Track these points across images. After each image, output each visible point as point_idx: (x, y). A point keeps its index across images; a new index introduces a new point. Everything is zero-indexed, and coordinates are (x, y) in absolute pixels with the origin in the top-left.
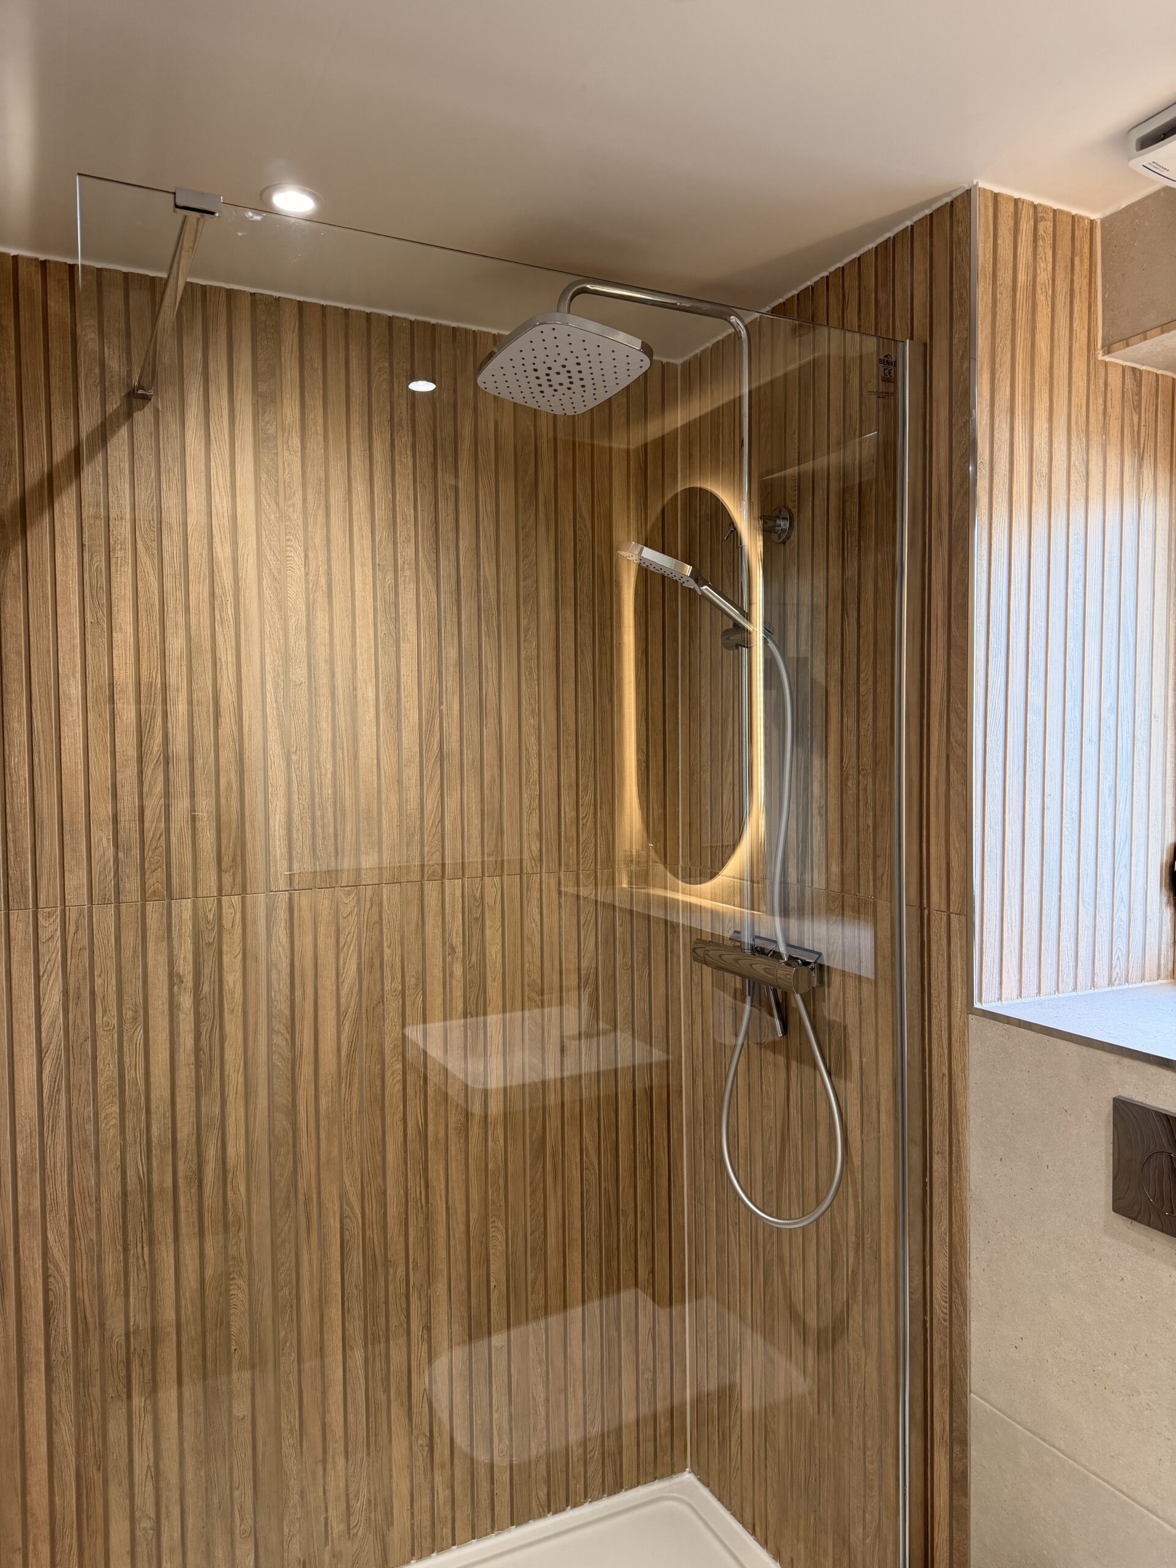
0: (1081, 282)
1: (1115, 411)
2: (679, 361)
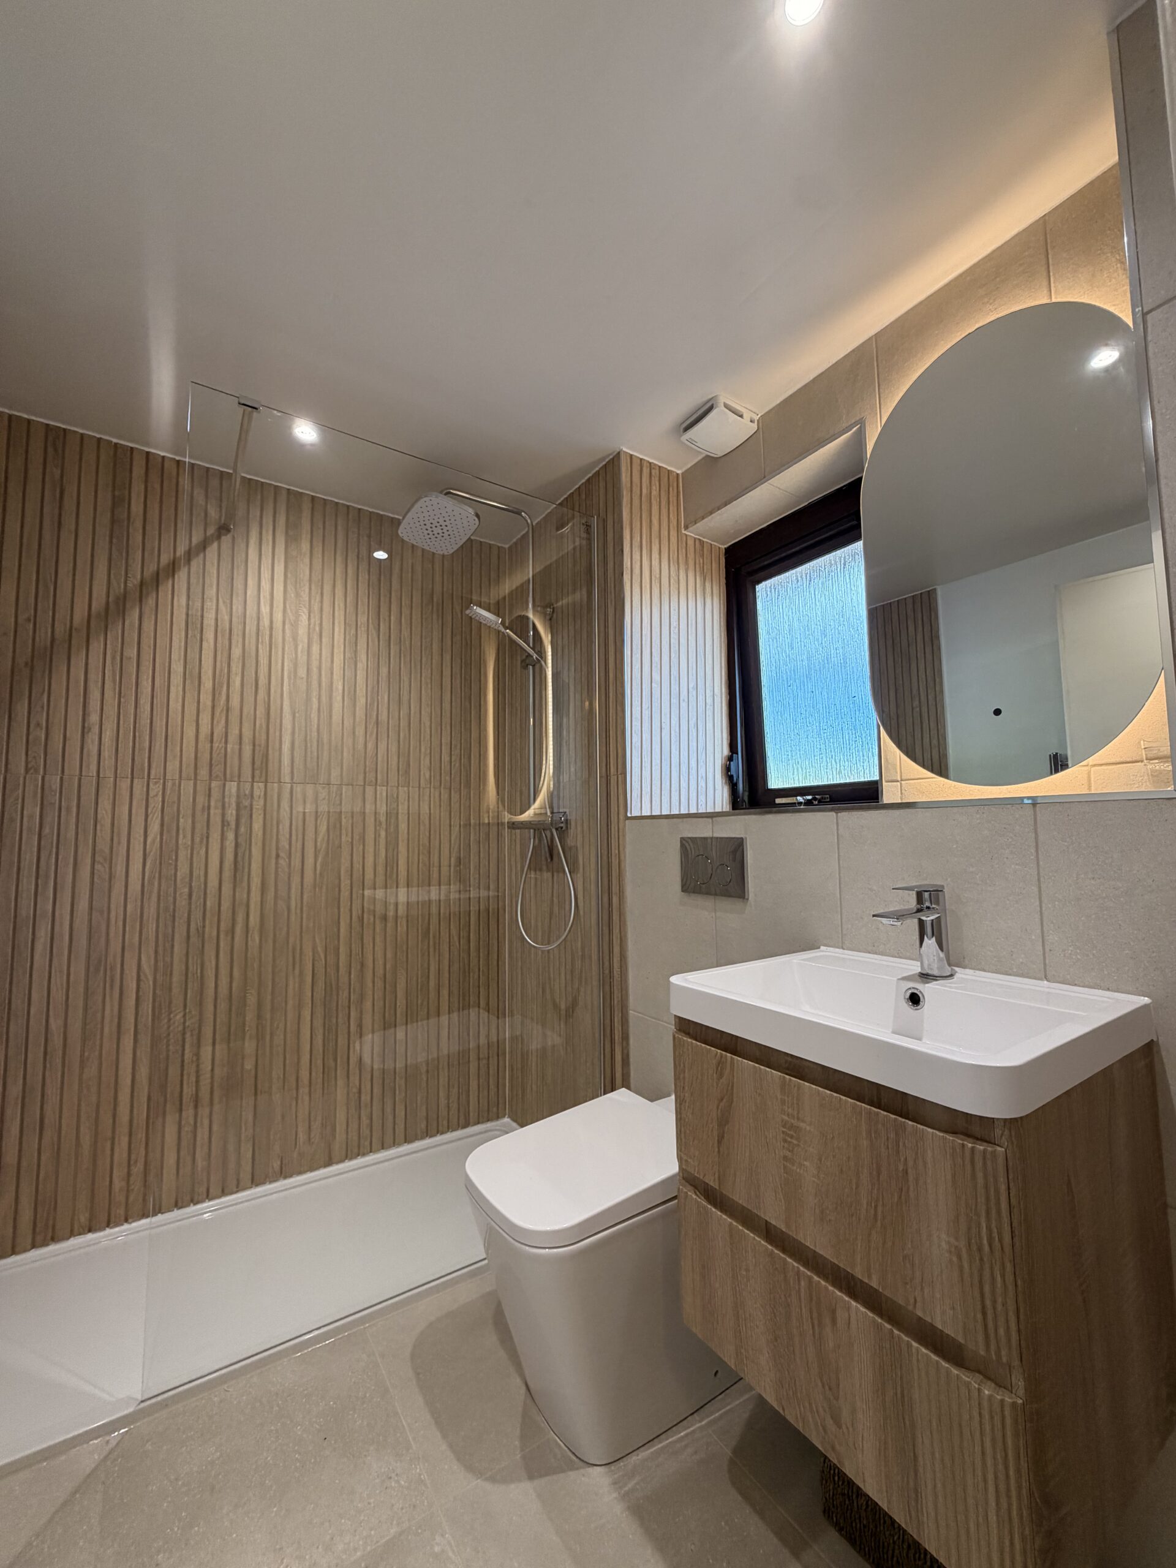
0: (673, 499)
1: (691, 556)
2: (507, 546)
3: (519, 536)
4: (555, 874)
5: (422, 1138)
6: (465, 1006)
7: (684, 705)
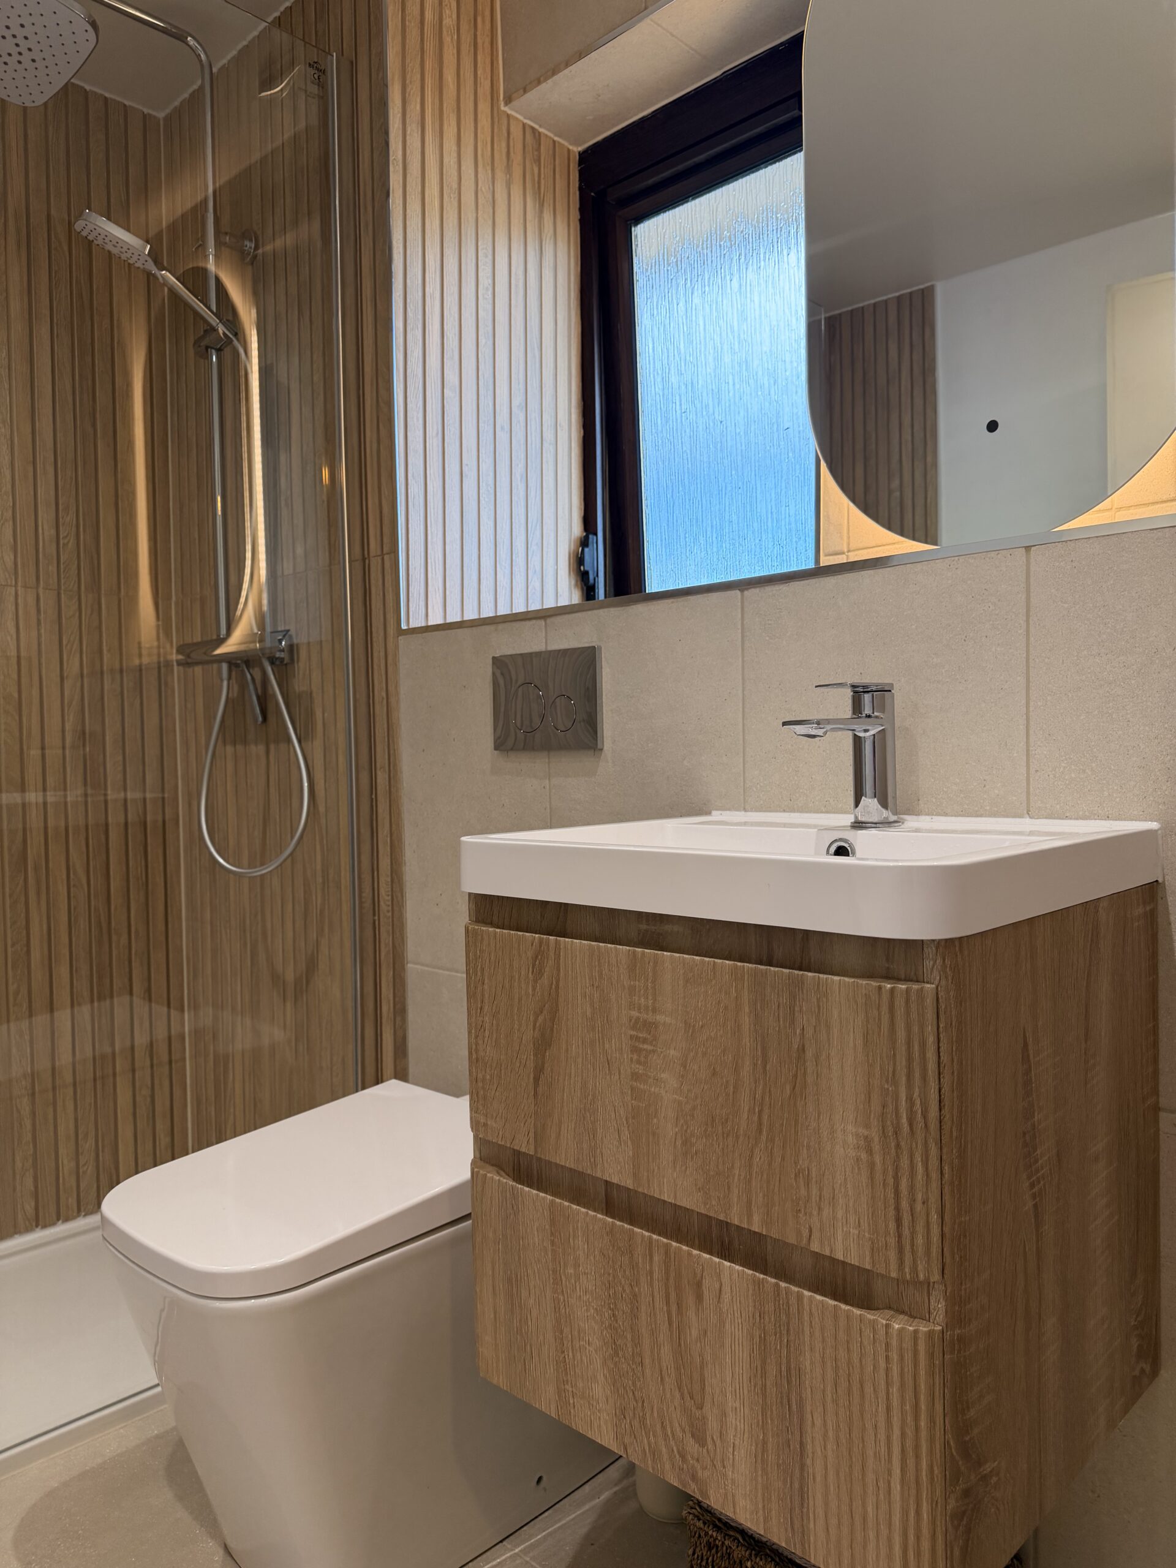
0: (483, 40)
1: (517, 158)
2: (161, 115)
3: (186, 95)
4: (272, 747)
5: (28, 1230)
6: (102, 992)
7: (503, 437)
